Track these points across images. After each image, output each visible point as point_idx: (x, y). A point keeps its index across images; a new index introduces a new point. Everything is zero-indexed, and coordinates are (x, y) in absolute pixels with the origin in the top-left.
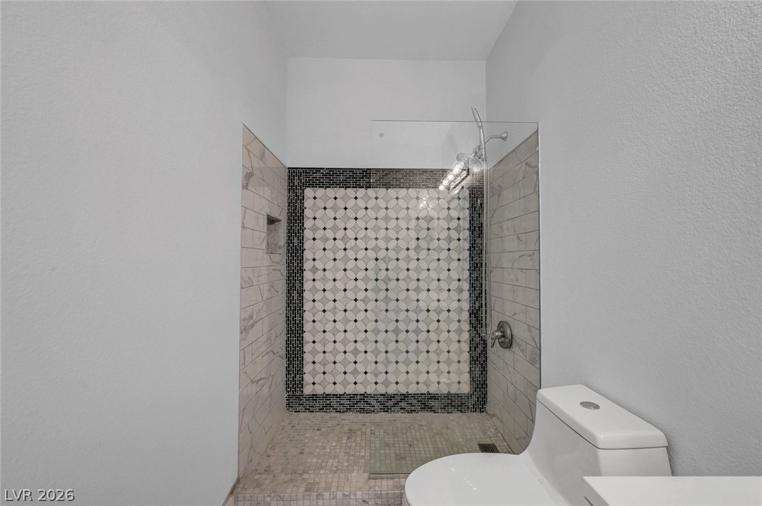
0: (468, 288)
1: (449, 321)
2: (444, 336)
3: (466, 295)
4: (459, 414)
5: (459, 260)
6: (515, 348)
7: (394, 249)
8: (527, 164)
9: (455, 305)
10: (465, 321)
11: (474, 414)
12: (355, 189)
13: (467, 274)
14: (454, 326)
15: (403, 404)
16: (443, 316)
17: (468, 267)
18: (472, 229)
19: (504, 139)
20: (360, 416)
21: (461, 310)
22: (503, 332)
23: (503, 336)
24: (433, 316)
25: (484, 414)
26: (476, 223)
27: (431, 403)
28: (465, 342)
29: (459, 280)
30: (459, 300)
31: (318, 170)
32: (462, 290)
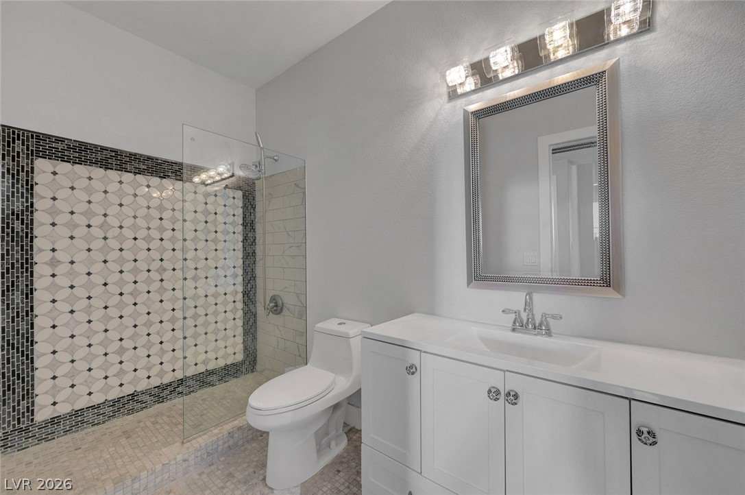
0: (242, 273)
1: (225, 303)
2: (221, 317)
3: (240, 279)
4: (235, 380)
5: (234, 250)
6: (285, 312)
7: (169, 240)
8: (296, 184)
9: (230, 289)
10: (240, 301)
11: (248, 376)
12: (120, 172)
13: (241, 262)
14: (230, 307)
15: (180, 389)
16: (220, 299)
17: (242, 256)
18: (244, 225)
19: (276, 160)
20: (130, 417)
21: (236, 292)
22: (276, 303)
23: (276, 306)
24: (211, 300)
25: (255, 373)
26: (248, 220)
27: (210, 378)
28: (239, 318)
29: (234, 267)
30: (234, 284)
31: (62, 140)
32: (237, 276)
